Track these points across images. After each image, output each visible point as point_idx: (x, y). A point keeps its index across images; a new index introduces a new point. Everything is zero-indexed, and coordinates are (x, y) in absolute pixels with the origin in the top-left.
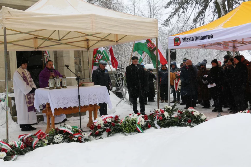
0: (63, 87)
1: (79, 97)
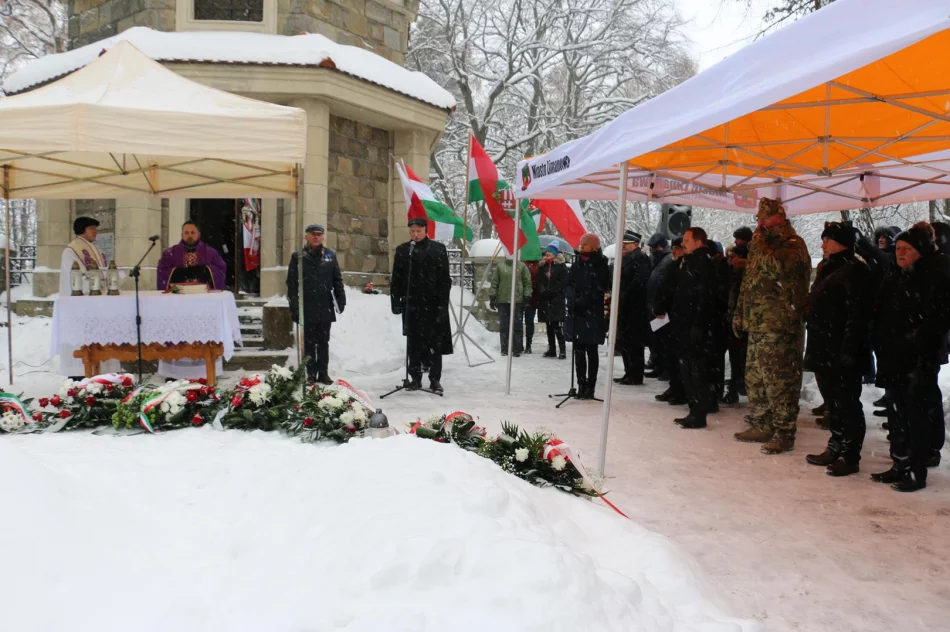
0: (110, 293)
1: (139, 320)
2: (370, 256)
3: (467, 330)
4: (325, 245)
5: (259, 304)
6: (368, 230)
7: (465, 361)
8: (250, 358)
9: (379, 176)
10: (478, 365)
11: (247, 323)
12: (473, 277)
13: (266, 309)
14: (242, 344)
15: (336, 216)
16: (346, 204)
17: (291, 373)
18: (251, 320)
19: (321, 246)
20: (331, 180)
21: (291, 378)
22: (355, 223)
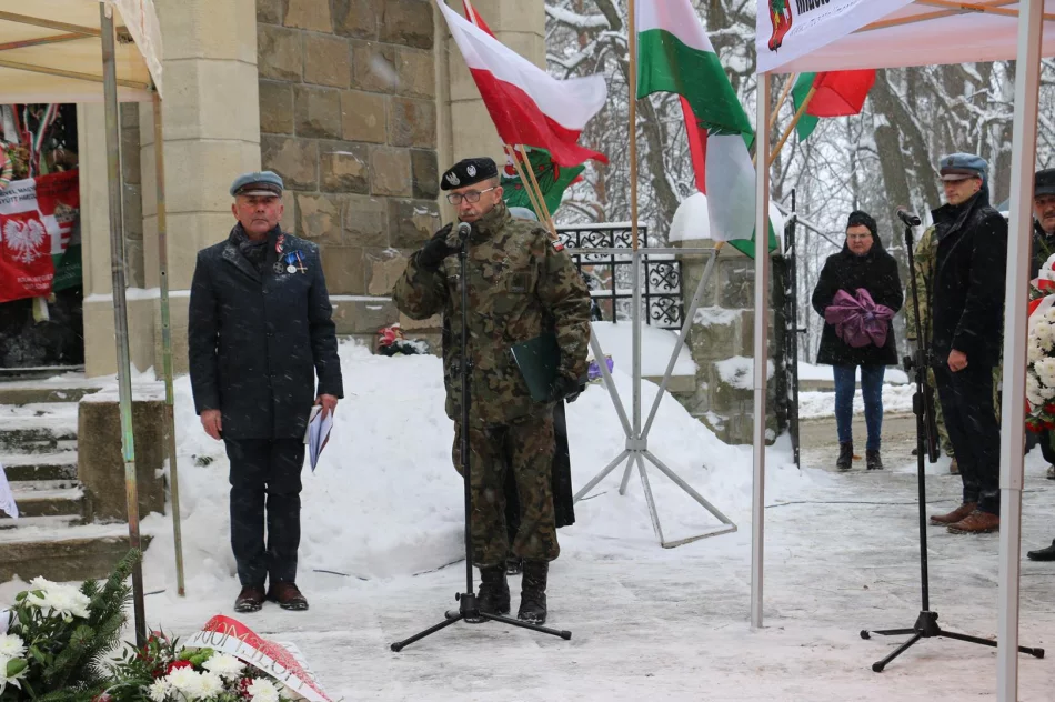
2: (390, 251)
3: (653, 441)
4: (289, 227)
5: (73, 395)
6: (382, 181)
7: (651, 532)
8: (41, 548)
9: (409, 30)
10: (690, 540)
11: (42, 449)
12: (681, 295)
13: (84, 408)
14: (13, 512)
15: (291, 146)
16: (317, 109)
17: (87, 600)
18: (51, 441)
19: (274, 232)
20: (266, 47)
21: (86, 614)
22: (344, 165)
